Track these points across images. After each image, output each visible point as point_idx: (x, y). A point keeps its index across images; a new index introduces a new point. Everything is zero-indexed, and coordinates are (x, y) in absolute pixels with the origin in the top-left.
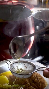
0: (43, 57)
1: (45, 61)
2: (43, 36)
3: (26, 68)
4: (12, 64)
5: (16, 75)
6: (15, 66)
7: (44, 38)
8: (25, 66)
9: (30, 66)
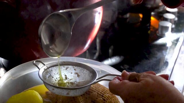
0: (122, 57)
1: (125, 65)
2: (125, 16)
3: (78, 76)
4: (48, 68)
5: (53, 89)
6: (54, 72)
7: (128, 20)
8: (76, 73)
9: (86, 72)
